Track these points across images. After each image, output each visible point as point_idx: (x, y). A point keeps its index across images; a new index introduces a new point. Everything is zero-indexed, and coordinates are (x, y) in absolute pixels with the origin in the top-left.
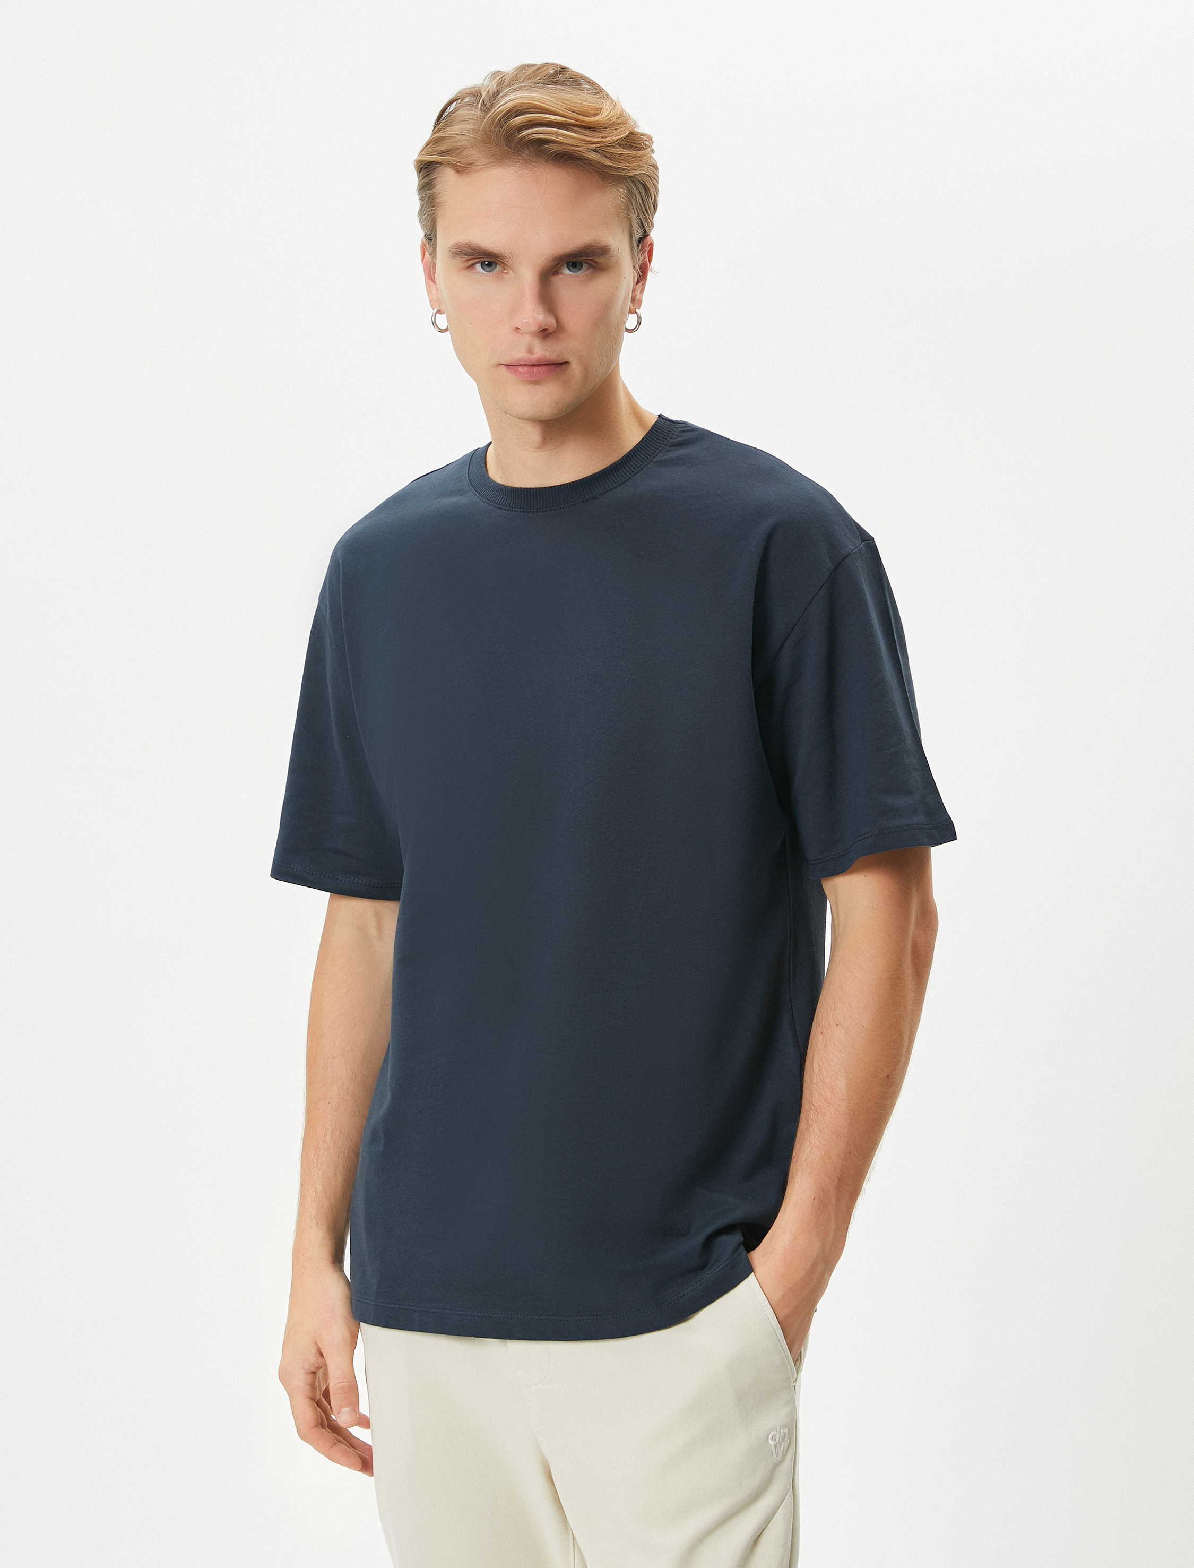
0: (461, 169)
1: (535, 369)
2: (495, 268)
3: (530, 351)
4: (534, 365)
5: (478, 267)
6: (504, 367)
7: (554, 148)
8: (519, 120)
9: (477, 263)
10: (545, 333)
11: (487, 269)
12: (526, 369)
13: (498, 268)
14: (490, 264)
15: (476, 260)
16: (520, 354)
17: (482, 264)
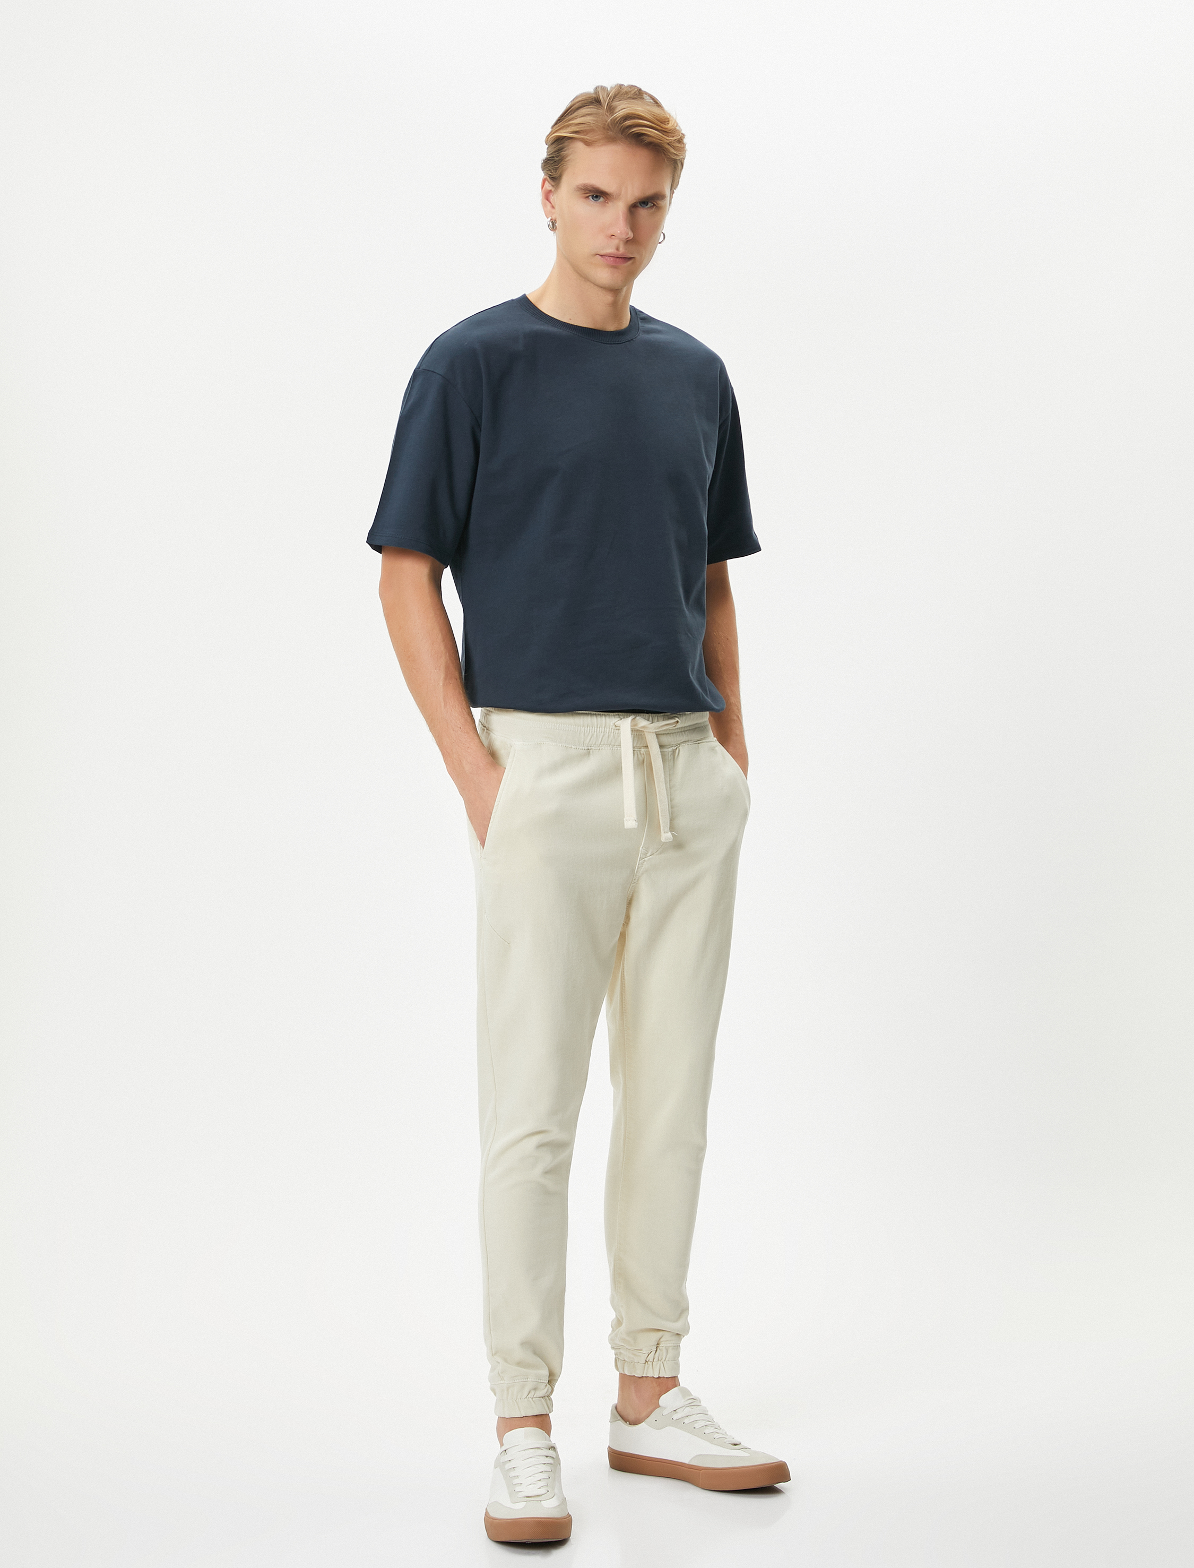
0: (588, 143)
1: (618, 259)
2: (600, 199)
3: (618, 249)
4: (618, 257)
5: (591, 197)
6: (600, 257)
7: (648, 140)
8: (628, 123)
9: (590, 196)
10: (628, 242)
11: (595, 199)
12: (612, 259)
13: (602, 199)
14: (597, 197)
15: (589, 194)
16: (610, 250)
17: (592, 196)
